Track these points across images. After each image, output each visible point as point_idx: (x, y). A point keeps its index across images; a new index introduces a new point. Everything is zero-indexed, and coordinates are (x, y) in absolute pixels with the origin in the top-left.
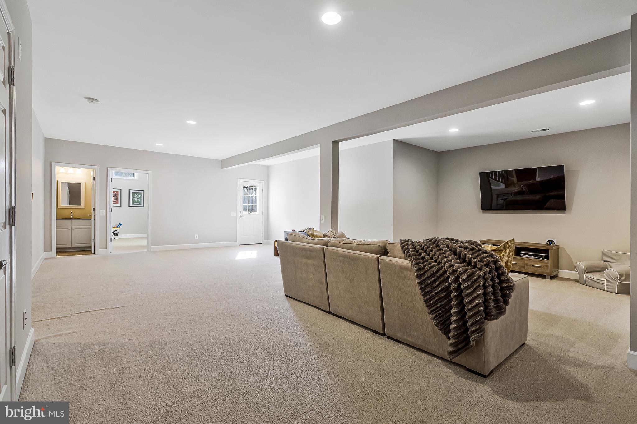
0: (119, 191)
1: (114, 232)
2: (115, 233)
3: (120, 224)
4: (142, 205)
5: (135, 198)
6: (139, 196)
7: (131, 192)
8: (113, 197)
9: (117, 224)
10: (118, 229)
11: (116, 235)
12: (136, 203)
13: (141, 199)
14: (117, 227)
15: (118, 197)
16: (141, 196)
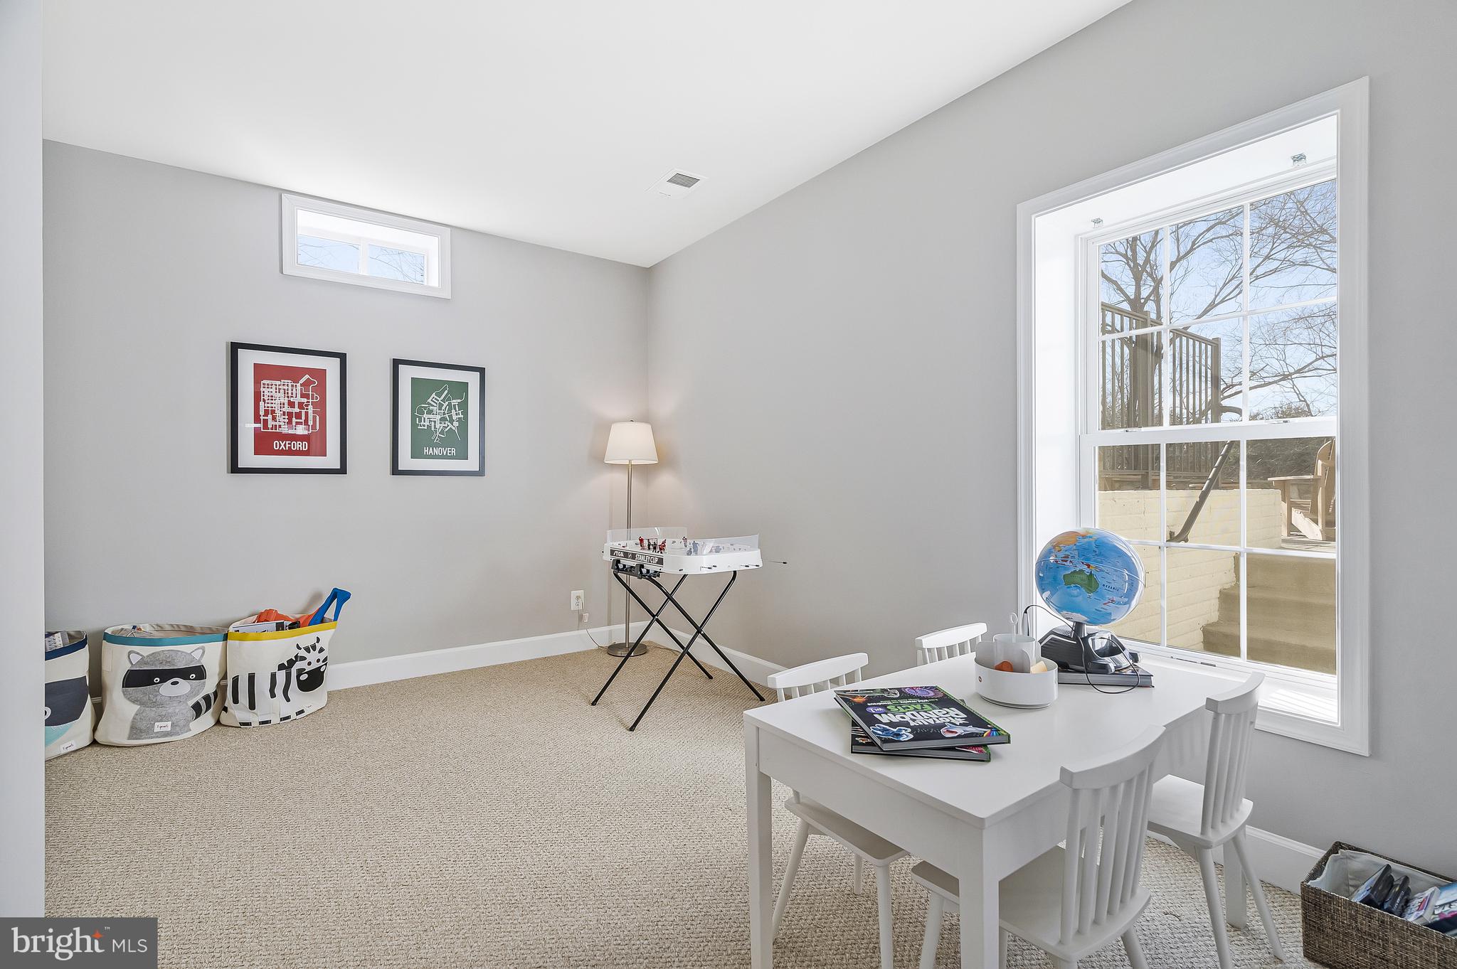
0: (332, 366)
1: (291, 663)
2: (300, 672)
3: (339, 596)
4: (472, 464)
5: (434, 420)
6: (455, 402)
7: (406, 373)
8: (291, 404)
9: (317, 596)
10: (325, 634)
11: (313, 680)
12: (436, 451)
13: (464, 423)
14: (319, 618)
15: (321, 407)
16: (464, 406)
